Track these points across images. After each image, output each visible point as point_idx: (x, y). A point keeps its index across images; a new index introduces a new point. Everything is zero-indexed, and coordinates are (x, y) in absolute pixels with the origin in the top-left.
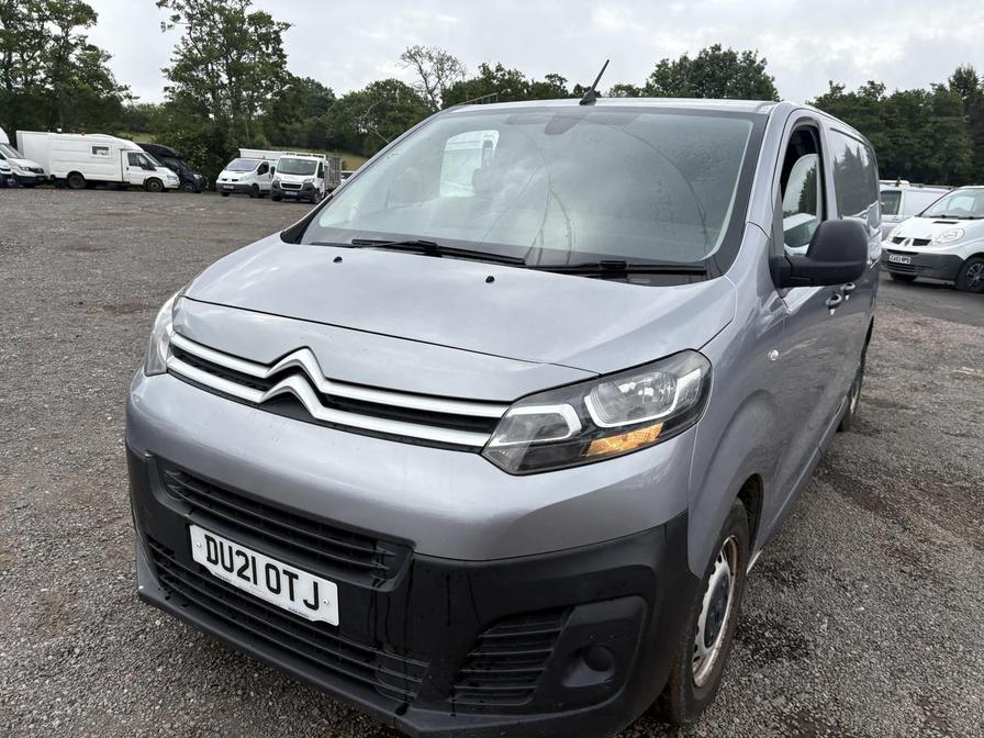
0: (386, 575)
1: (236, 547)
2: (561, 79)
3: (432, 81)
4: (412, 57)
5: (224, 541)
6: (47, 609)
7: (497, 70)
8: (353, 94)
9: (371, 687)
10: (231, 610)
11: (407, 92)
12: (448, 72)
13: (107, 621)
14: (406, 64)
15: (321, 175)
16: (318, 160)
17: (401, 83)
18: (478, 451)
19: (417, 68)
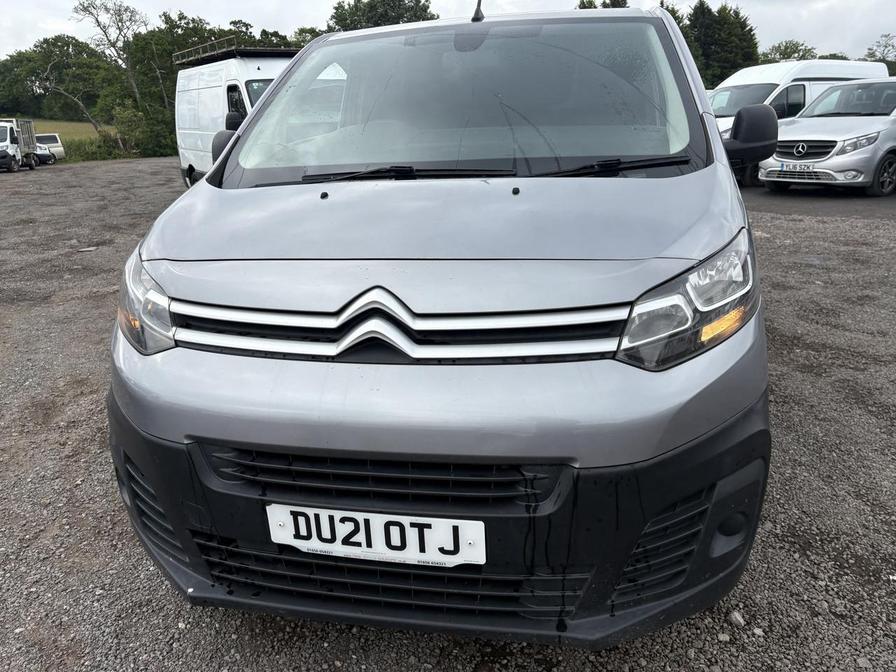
0: (538, 498)
1: (338, 515)
2: (247, 25)
3: (113, 33)
4: (85, 9)
5: (317, 511)
6: (40, 650)
7: (180, 19)
8: (20, 54)
9: (514, 614)
10: (323, 583)
11: (81, 47)
12: (128, 23)
13: (123, 641)
14: (81, 17)
15: (14, 141)
16: (8, 125)
17: (74, 38)
18: (612, 355)
19: (94, 21)
